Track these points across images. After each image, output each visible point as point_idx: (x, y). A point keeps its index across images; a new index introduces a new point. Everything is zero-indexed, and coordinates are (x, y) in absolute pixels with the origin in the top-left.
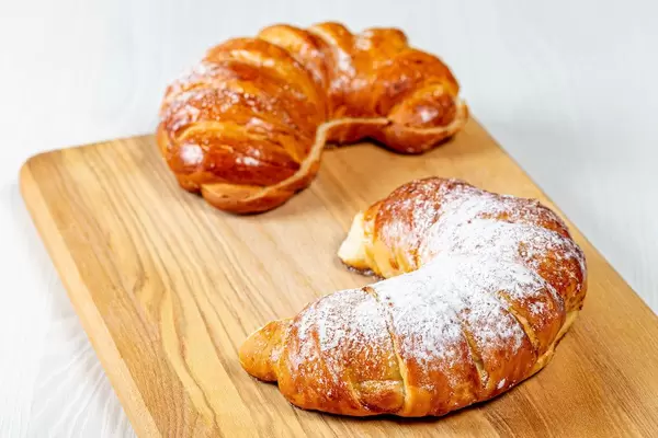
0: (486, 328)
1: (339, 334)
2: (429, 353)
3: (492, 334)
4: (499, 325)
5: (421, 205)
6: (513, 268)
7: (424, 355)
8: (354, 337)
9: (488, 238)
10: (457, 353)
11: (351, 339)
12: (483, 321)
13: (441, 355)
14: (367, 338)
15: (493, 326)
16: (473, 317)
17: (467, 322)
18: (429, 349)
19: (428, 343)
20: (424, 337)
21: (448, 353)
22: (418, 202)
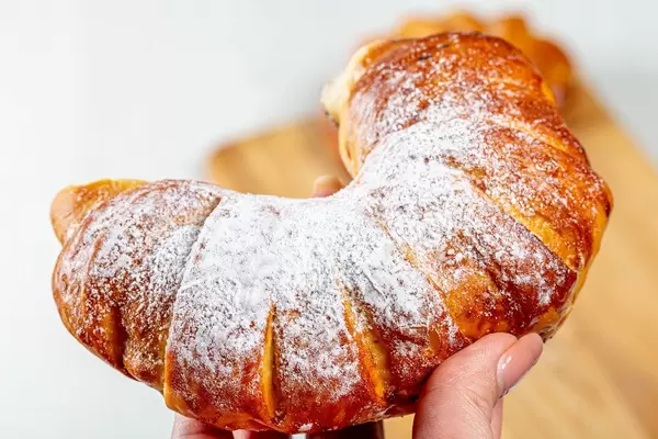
0: (302, 352)
1: (124, 261)
2: (196, 355)
3: (304, 364)
4: (324, 356)
5: (407, 92)
6: (403, 276)
7: (189, 356)
8: (138, 276)
9: (424, 202)
10: (236, 373)
11: (133, 276)
12: (304, 340)
13: (211, 366)
14: (151, 287)
15: (313, 354)
16: (294, 329)
17: (282, 331)
18: (199, 351)
19: (201, 343)
20: (200, 331)
21: (222, 368)
22: (408, 85)
